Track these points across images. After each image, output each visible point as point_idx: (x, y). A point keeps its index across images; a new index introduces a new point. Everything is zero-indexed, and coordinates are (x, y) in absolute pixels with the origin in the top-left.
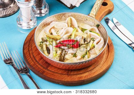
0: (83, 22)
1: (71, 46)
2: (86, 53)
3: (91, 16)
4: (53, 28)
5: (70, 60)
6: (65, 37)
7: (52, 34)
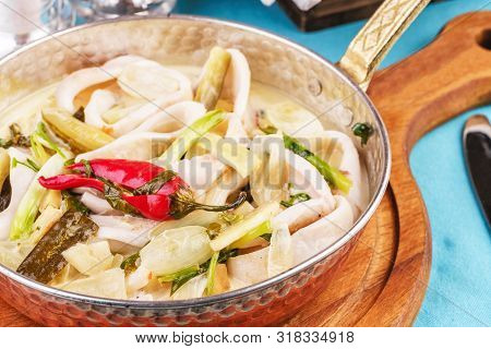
0: (302, 98)
1: (123, 197)
2: (205, 266)
3: (344, 71)
4: (111, 84)
5: (92, 278)
6: (129, 145)
7: (80, 116)
